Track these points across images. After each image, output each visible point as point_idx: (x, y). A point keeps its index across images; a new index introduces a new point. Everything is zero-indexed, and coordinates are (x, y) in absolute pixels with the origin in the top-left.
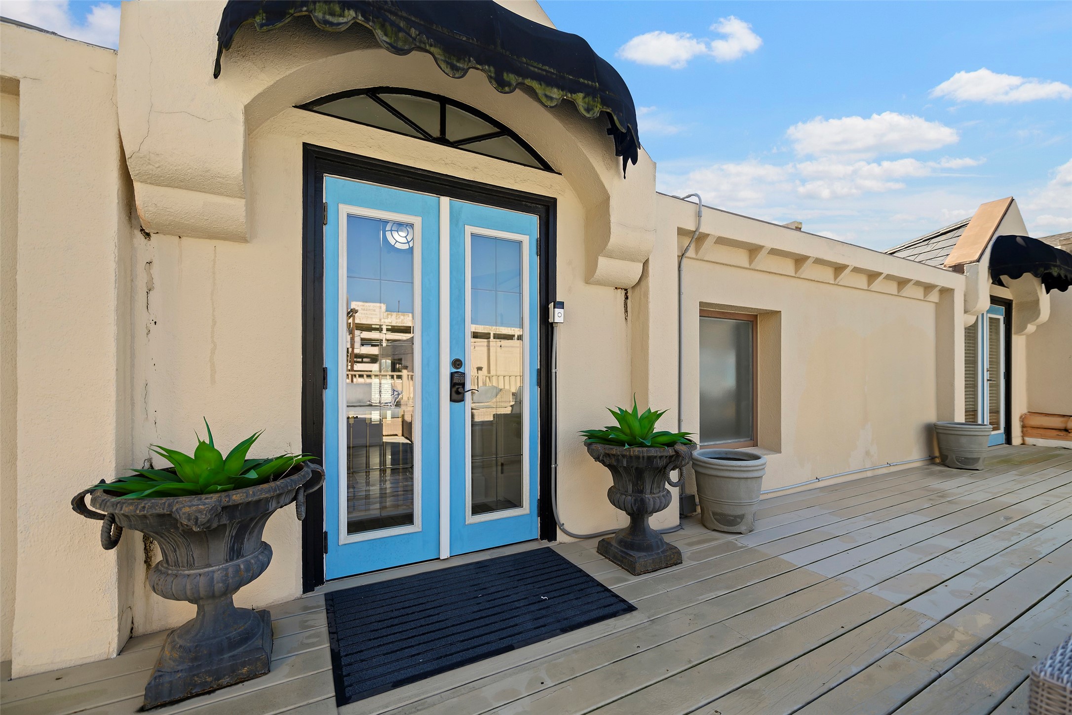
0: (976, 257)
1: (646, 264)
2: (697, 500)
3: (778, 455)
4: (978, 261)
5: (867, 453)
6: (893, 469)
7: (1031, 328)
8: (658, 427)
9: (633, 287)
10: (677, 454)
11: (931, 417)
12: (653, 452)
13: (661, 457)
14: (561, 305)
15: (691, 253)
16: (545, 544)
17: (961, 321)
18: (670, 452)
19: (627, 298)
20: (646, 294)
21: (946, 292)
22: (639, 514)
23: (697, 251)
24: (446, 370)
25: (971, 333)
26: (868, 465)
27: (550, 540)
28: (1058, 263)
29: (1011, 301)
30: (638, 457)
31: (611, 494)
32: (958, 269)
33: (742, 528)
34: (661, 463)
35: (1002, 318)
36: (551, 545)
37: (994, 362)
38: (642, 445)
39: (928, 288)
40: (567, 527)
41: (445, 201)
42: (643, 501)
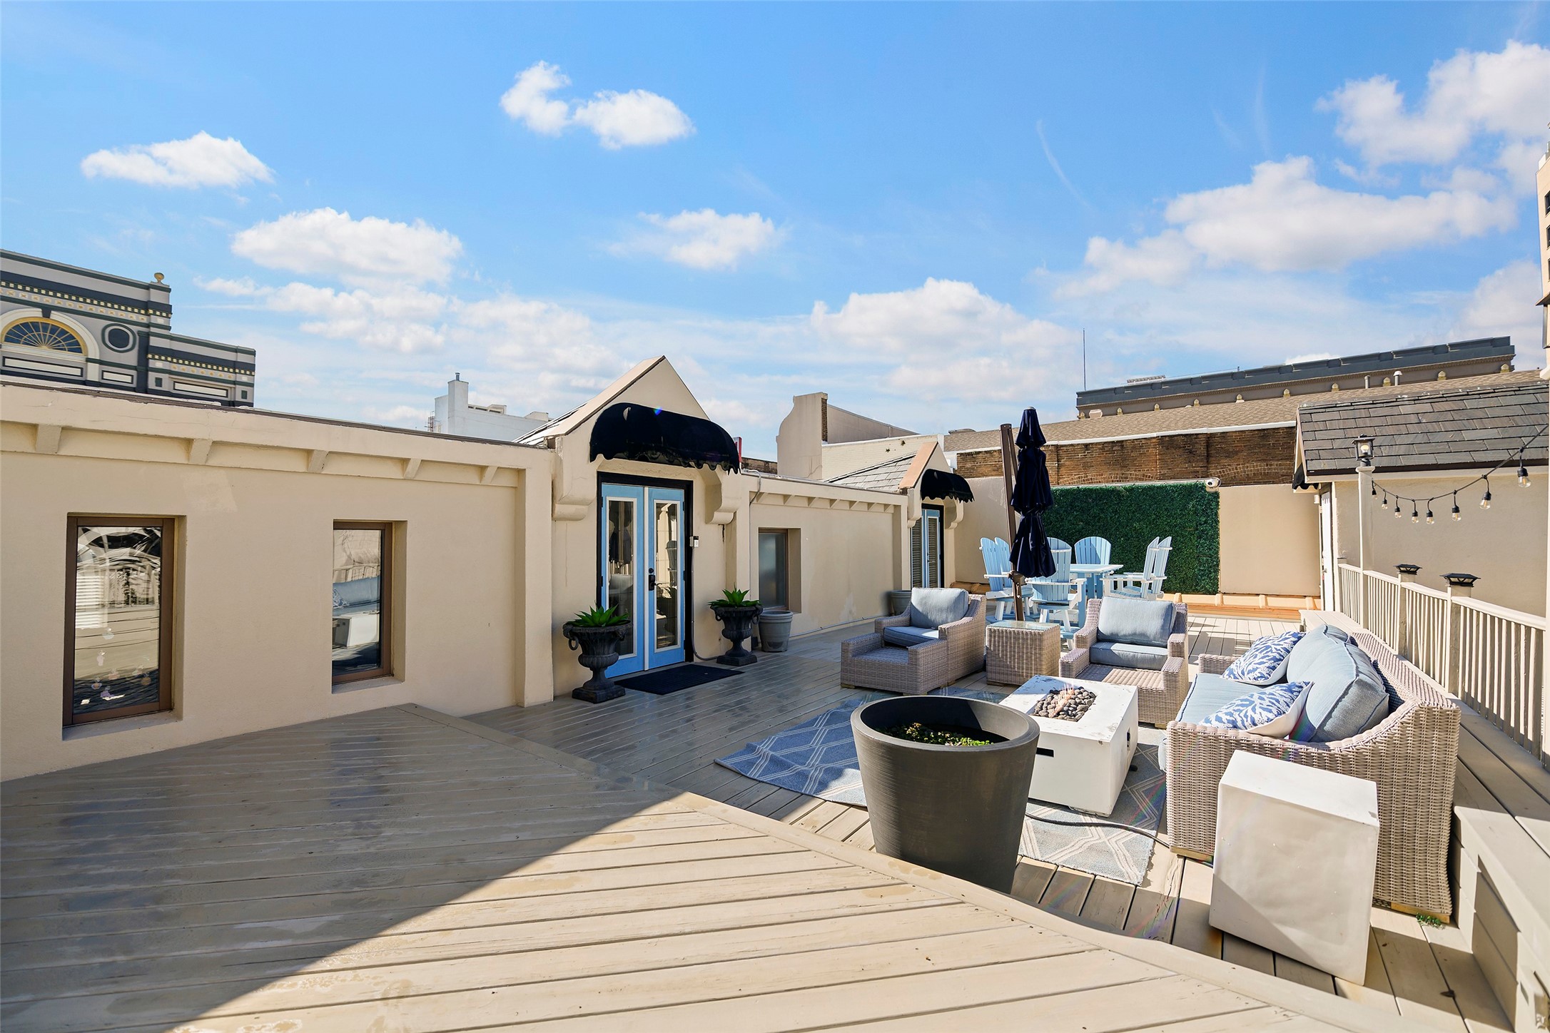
0: (913, 486)
1: (735, 513)
2: (759, 640)
3: (800, 614)
4: (914, 487)
5: (850, 612)
6: (865, 622)
7: (954, 525)
8: (746, 598)
9: (727, 524)
10: (757, 609)
11: (890, 587)
12: (747, 609)
13: (750, 611)
14: (696, 538)
15: (755, 501)
16: (688, 663)
17: (906, 526)
18: (754, 608)
19: (724, 529)
20: (735, 529)
21: (897, 507)
22: (737, 641)
23: (757, 500)
24: (647, 574)
25: (916, 531)
26: (851, 620)
27: (690, 662)
28: (954, 490)
29: (943, 506)
30: (740, 612)
31: (723, 632)
32: (904, 491)
33: (782, 649)
34: (749, 614)
35: (938, 518)
36: (692, 663)
37: (932, 548)
38: (742, 606)
39: (886, 506)
40: (698, 654)
41: (647, 489)
42: (741, 632)
